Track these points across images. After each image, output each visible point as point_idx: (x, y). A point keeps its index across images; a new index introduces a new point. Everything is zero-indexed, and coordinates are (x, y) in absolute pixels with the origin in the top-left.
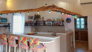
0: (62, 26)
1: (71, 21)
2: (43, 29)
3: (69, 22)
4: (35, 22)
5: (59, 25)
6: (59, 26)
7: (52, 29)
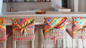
0: (48, 2)
5: (45, 1)
7: (36, 6)
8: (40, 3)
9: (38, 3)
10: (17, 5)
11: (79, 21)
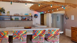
3: (37, 17)
7: (20, 24)
8: (23, 21)
9: (22, 21)
10: (4, 22)
11: (52, 32)
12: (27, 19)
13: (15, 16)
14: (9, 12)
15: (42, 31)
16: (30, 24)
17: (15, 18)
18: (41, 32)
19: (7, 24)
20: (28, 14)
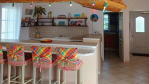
0: (83, 26)
1: (98, 19)
2: (50, 32)
3: (96, 21)
4: (36, 21)
5: (79, 25)
6: (78, 27)
7: (67, 32)
10: (44, 29)
11: (61, 51)
12: (78, 24)
13: (59, 18)
14: (51, 12)
15: (44, 49)
16: (83, 32)
17: (60, 22)
18: (42, 50)
19: (48, 31)
20: (79, 15)
